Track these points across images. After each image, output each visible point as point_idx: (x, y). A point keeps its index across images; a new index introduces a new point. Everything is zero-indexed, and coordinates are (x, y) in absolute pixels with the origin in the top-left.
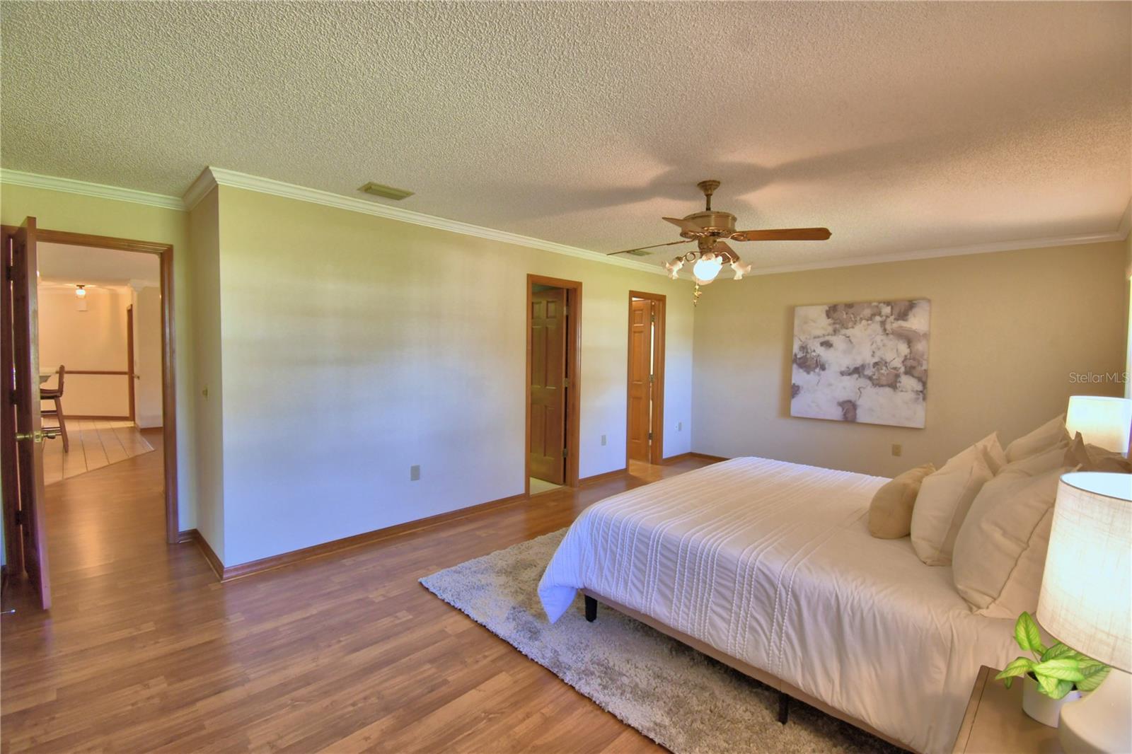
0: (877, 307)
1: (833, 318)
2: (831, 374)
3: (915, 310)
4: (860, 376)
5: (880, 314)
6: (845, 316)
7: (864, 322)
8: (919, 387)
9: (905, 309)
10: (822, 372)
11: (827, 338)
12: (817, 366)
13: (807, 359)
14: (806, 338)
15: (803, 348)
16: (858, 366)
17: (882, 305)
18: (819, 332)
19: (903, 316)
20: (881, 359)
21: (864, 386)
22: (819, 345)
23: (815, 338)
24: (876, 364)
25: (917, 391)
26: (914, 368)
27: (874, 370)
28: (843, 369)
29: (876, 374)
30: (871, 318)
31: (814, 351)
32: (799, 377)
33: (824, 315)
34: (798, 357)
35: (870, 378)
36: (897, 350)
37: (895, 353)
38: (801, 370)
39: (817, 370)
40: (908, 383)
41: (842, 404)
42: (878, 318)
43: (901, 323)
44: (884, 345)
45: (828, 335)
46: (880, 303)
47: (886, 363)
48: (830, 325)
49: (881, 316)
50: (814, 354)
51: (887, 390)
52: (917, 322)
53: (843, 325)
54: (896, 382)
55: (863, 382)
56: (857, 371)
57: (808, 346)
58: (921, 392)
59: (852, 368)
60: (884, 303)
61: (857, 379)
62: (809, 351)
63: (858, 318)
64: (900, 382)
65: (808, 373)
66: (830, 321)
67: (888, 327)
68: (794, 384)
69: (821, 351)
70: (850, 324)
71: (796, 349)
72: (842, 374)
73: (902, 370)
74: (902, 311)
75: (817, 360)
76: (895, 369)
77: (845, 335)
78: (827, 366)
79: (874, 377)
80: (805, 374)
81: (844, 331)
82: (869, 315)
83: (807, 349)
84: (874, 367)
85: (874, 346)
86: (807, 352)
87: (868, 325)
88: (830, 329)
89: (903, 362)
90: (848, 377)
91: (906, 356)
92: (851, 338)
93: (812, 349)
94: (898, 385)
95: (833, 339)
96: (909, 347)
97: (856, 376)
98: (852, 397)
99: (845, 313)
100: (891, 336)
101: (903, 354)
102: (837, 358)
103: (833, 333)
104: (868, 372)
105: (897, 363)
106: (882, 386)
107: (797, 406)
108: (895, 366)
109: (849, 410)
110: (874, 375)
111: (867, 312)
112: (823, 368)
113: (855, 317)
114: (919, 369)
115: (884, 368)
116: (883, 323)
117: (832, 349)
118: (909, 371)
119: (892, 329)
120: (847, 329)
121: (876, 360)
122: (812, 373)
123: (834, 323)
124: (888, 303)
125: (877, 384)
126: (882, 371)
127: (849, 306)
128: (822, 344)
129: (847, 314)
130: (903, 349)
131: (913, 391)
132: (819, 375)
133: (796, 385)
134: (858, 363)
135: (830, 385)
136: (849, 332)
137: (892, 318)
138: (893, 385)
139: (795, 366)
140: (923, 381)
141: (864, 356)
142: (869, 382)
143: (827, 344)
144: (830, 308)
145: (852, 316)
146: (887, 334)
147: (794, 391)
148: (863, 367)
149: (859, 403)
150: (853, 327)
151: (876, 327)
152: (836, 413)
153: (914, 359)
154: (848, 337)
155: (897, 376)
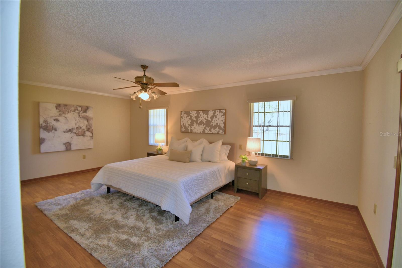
0: (76, 107)
1: (59, 110)
2: (59, 133)
3: (89, 110)
4: (71, 133)
5: (77, 110)
6: (64, 109)
7: (72, 112)
8: (91, 135)
9: (86, 109)
10: (55, 132)
11: (56, 118)
12: (53, 129)
13: (48, 126)
14: (47, 117)
15: (45, 121)
16: (70, 129)
17: (78, 107)
18: (53, 115)
19: (85, 111)
20: (79, 126)
21: (73, 136)
22: (53, 120)
23: (51, 117)
24: (77, 128)
25: (91, 136)
26: (89, 129)
27: (76, 130)
28: (65, 130)
29: (77, 131)
30: (74, 111)
31: (51, 123)
32: (44, 134)
33: (55, 108)
34: (43, 125)
35: (75, 133)
36: (84, 123)
37: (83, 124)
38: (45, 132)
39: (53, 131)
40: (88, 134)
41: (65, 144)
42: (77, 111)
43: (85, 114)
44: (79, 121)
45: (57, 116)
46: (77, 106)
47: (80, 127)
48: (58, 112)
49: (78, 111)
50: (51, 124)
51: (82, 137)
52: (89, 114)
53: (63, 113)
54: (84, 134)
55: (72, 135)
56: (70, 131)
57: (48, 121)
58: (92, 136)
59: (68, 129)
60: (79, 106)
61: (70, 134)
62: (49, 123)
63: (69, 111)
64: (85, 134)
65: (49, 132)
66: (58, 110)
67: (80, 115)
68: (42, 138)
69: (54, 123)
70: (66, 113)
71: (41, 122)
72: (64, 132)
73: (86, 130)
74: (85, 109)
75: (52, 127)
76: (84, 129)
77: (64, 117)
78: (57, 129)
79: (77, 133)
80: (47, 133)
81: (64, 115)
82: (74, 110)
83: (47, 122)
84: (76, 129)
85: (76, 121)
86: (47, 123)
87: (73, 113)
88: (58, 114)
89: (86, 127)
90: (67, 133)
91: (87, 125)
92: (67, 118)
93: (50, 122)
94: (85, 135)
95: (60, 118)
96: (88, 122)
97: (70, 132)
98: (69, 141)
99: (64, 108)
100: (82, 118)
101: (86, 125)
102: (62, 126)
103: (59, 116)
104: (75, 131)
105: (84, 127)
106: (80, 135)
107: (44, 148)
108: (83, 128)
109: (68, 147)
110: (77, 132)
111: (73, 109)
112: (56, 130)
113: (68, 110)
114: (91, 129)
115: (80, 129)
116: (79, 113)
117: (59, 122)
118: (88, 130)
119: (82, 116)
120: (65, 114)
121: (77, 126)
122: (51, 132)
123: (59, 112)
124: (80, 106)
125: (78, 135)
126: (79, 130)
127: (66, 105)
128: (55, 120)
129: (65, 108)
130: (86, 122)
131: (89, 136)
132: (54, 133)
133: (43, 138)
134: (70, 128)
135: (59, 137)
136: (66, 116)
137: (82, 112)
138: (83, 135)
139: (41, 130)
140: (92, 133)
141: (72, 124)
142: (75, 135)
143: (57, 120)
144: (57, 105)
145: (67, 109)
146: (80, 117)
147: (41, 141)
148: (72, 129)
149: (72, 143)
150: (68, 114)
151: (76, 114)
152: (63, 148)
153: (89, 126)
154: (66, 117)
155: (85, 132)
